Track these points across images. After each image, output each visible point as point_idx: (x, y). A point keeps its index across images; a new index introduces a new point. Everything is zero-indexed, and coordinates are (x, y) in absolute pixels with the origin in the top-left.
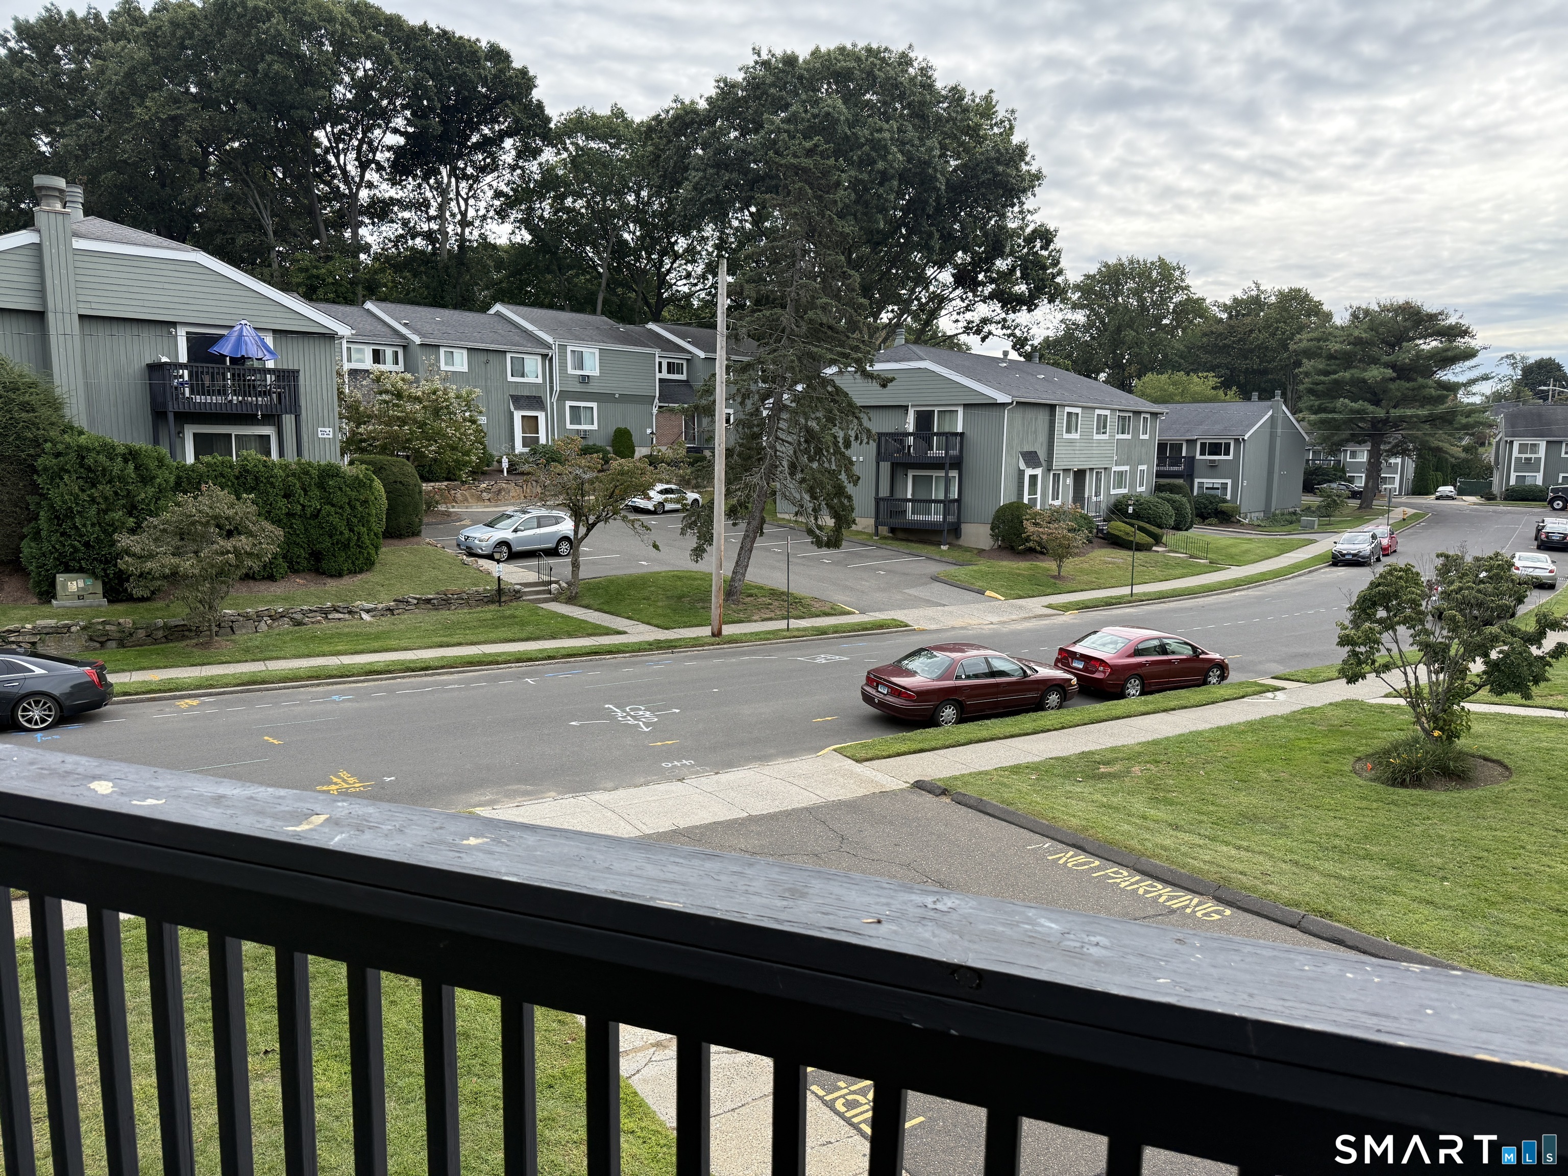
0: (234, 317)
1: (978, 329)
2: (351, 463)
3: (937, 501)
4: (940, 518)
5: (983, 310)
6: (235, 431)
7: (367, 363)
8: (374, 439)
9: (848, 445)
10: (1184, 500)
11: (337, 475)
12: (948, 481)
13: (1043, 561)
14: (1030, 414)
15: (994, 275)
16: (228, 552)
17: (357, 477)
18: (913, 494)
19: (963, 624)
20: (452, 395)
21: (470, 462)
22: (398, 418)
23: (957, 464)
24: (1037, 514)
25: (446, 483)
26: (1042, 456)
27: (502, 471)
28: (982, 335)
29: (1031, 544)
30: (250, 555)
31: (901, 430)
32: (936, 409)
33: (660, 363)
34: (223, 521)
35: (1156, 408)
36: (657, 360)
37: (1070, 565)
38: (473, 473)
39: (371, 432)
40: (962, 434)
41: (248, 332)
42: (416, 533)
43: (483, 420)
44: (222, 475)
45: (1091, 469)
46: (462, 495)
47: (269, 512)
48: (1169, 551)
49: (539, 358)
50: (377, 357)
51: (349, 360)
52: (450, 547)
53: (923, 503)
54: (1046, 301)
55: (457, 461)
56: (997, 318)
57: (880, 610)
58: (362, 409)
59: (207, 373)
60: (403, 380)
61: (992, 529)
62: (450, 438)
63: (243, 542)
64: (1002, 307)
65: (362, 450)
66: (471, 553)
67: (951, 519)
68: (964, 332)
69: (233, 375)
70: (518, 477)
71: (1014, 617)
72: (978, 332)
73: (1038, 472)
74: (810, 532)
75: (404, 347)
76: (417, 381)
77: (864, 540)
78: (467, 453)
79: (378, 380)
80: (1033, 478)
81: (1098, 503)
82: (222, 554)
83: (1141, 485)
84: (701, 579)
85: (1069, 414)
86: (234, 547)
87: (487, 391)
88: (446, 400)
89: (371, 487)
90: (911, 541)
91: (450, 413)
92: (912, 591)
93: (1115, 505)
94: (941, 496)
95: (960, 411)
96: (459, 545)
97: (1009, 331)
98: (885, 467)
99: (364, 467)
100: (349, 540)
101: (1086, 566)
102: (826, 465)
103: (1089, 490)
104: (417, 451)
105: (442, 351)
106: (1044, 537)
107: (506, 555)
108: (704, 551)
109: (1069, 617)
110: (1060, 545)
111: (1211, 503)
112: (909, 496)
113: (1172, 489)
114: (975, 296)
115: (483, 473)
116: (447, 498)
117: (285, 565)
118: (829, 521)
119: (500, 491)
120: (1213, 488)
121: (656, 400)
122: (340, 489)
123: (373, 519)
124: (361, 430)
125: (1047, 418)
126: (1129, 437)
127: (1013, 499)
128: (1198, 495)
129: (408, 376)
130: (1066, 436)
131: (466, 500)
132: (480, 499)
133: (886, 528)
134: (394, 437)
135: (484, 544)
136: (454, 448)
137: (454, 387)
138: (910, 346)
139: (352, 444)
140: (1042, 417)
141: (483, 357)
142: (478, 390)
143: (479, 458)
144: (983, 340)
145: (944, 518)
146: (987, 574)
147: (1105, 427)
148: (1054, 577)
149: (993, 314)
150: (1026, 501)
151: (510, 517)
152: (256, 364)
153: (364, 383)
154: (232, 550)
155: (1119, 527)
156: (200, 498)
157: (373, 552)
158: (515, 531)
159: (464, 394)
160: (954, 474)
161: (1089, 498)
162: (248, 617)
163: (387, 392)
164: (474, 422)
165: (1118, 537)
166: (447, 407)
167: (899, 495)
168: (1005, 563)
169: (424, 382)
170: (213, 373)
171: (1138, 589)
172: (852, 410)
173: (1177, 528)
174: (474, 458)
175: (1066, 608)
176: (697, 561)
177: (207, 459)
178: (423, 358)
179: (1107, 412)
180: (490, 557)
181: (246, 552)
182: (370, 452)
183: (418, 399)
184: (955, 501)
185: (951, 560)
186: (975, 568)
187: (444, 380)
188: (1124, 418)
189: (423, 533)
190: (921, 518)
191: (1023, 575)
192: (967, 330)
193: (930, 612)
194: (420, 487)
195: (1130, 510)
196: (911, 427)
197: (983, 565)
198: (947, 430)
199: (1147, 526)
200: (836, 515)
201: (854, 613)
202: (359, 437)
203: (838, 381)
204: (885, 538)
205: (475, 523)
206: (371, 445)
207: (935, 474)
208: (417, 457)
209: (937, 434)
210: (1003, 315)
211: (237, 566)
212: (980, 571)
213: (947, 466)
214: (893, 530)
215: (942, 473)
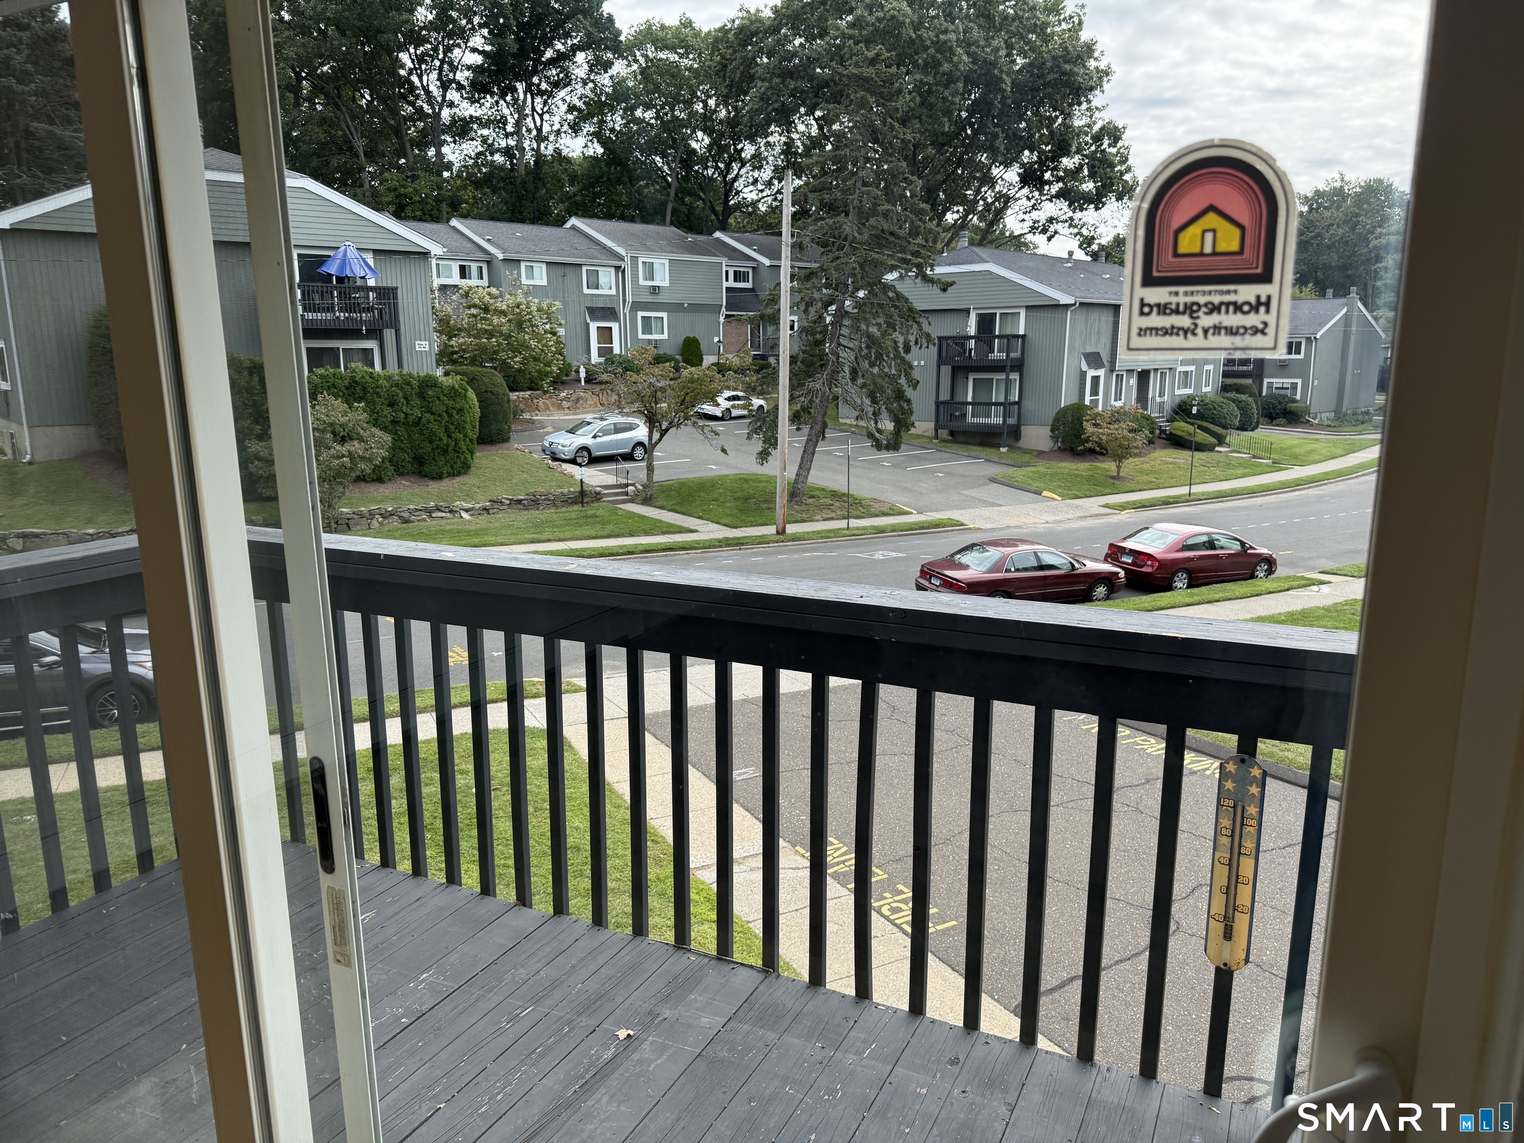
0: (339, 239)
1: (1044, 228)
2: (447, 374)
3: (996, 404)
4: (1000, 421)
5: (1050, 209)
6: (342, 345)
7: (455, 279)
8: (464, 351)
9: (907, 349)
10: (1251, 400)
11: (435, 386)
12: (1008, 383)
13: (1102, 462)
14: (1095, 315)
15: (1062, 174)
16: (343, 456)
17: (453, 387)
18: (974, 397)
19: (1018, 524)
20: (534, 308)
21: (551, 372)
22: (486, 331)
23: (1018, 366)
24: (1097, 414)
25: (529, 393)
26: (1105, 357)
27: (580, 381)
28: (1048, 234)
29: (1089, 445)
30: (362, 458)
31: (963, 334)
32: (998, 312)
33: (727, 272)
34: (338, 428)
36: (724, 269)
37: (1130, 465)
38: (554, 382)
39: (462, 344)
40: (1024, 337)
41: (352, 253)
42: (506, 440)
43: (561, 331)
44: (334, 386)
45: (1156, 370)
46: (544, 403)
47: (376, 420)
48: (1232, 452)
49: (613, 270)
50: (464, 272)
51: (439, 276)
52: (536, 452)
53: (983, 405)
54: (1114, 199)
55: (539, 371)
56: (1065, 217)
57: (937, 510)
58: (452, 322)
59: (317, 292)
60: (489, 294)
61: (1052, 431)
62: (533, 350)
63: (356, 447)
64: (1070, 206)
65: (454, 362)
66: (555, 459)
67: (1011, 421)
68: (1030, 232)
69: (340, 293)
70: (594, 386)
71: (1070, 516)
72: (1044, 231)
73: (1101, 373)
74: (870, 435)
75: (488, 262)
76: (501, 296)
77: (922, 442)
78: (548, 364)
79: (466, 295)
80: (1096, 379)
81: (1161, 405)
82: (338, 457)
83: (1207, 385)
84: (766, 482)
86: (349, 451)
87: (565, 304)
88: (529, 313)
89: (465, 396)
90: (971, 444)
91: (533, 326)
92: (970, 492)
93: (1180, 406)
94: (1002, 399)
95: (1023, 313)
96: (544, 451)
97: (1076, 230)
98: (946, 370)
99: (458, 377)
100: (448, 445)
101: (1146, 466)
102: (886, 370)
103: (1153, 391)
104: (504, 362)
105: (523, 265)
106: (1104, 437)
107: (586, 460)
108: (769, 454)
109: (1125, 516)
110: (1120, 446)
111: (1280, 403)
112: (970, 399)
113: (1239, 389)
114: (1041, 194)
115: (563, 383)
116: (530, 406)
117: (392, 468)
118: (888, 425)
119: (578, 400)
120: (1283, 388)
121: (723, 309)
122: (439, 398)
123: (468, 426)
124: (453, 343)
125: (1111, 319)
127: (1074, 400)
128: (1267, 396)
129: (494, 290)
131: (548, 408)
132: (560, 407)
133: (946, 431)
134: (483, 349)
135: (566, 449)
136: (536, 359)
137: (536, 301)
138: (974, 248)
139: (446, 356)
140: (1107, 318)
141: (560, 271)
142: (557, 303)
143: (559, 369)
144: (1049, 239)
145: (1004, 421)
146: (1045, 475)
148: (1113, 478)
149: (1060, 213)
150: (1087, 402)
151: (589, 423)
152: (359, 283)
153: (454, 297)
154: (346, 454)
155: (1182, 427)
156: (317, 407)
157: (469, 457)
158: (595, 437)
159: (545, 307)
160: (1015, 376)
161: (1154, 398)
162: (361, 515)
163: (475, 306)
164: (554, 334)
165: (1181, 437)
166: (530, 320)
167: (959, 398)
168: (1064, 464)
169: (508, 296)
170: (322, 292)
171: (1198, 489)
172: (912, 315)
173: (1242, 428)
174: (555, 369)
175: (1122, 507)
176: (762, 464)
177: (320, 371)
178: (506, 273)
180: (573, 461)
181: (359, 456)
182: (461, 364)
183: (503, 313)
184: (1015, 403)
185: (1009, 462)
186: (1033, 469)
187: (526, 294)
189: (511, 440)
190: (981, 420)
191: (1082, 476)
192: (1033, 229)
193: (987, 511)
194: (508, 396)
195: (1194, 410)
196: (972, 330)
197: (1042, 467)
198: (1008, 332)
199: (1211, 426)
200: (897, 420)
201: (911, 513)
202: (451, 349)
203: (900, 287)
204: (944, 441)
205: (557, 430)
206: (461, 357)
207: (996, 376)
208: (504, 367)
209: (998, 337)
210: (1071, 214)
211: (352, 469)
212: (1039, 472)
213: (1008, 368)
214: (952, 433)
215: (1002, 376)
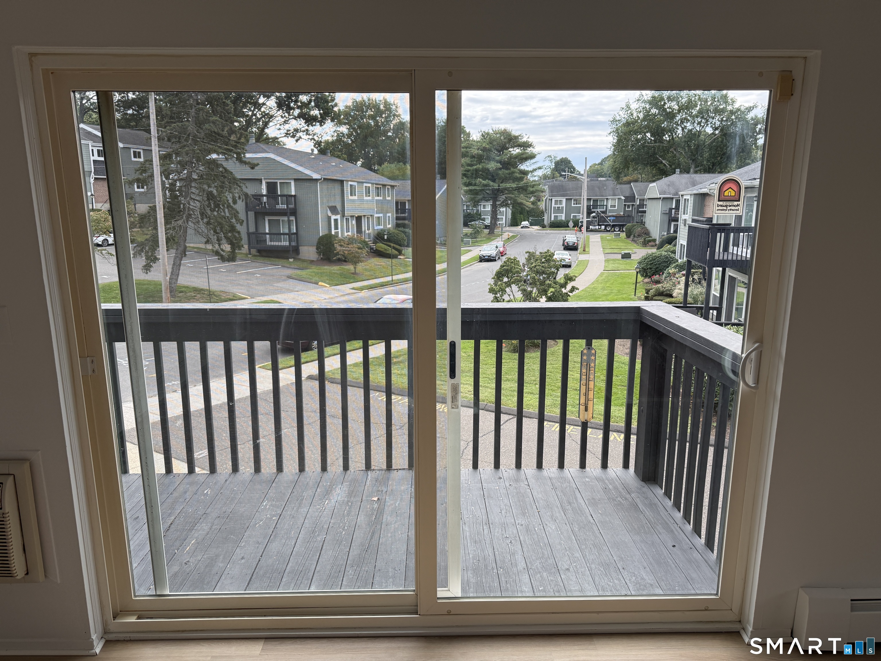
1: (293, 134)
3: (284, 234)
4: (287, 243)
9: (235, 202)
10: (410, 231)
12: (289, 222)
13: (346, 265)
14: (331, 185)
15: (299, 104)
18: (269, 230)
19: (310, 301)
23: (294, 212)
24: (341, 240)
26: (339, 208)
28: (296, 138)
29: (340, 256)
31: (259, 193)
32: (279, 181)
33: (92, 150)
35: (393, 183)
36: (91, 148)
37: (360, 267)
40: (295, 196)
45: (364, 216)
48: (406, 258)
53: (276, 235)
54: (329, 121)
56: (303, 129)
57: (263, 296)
61: (317, 249)
64: (306, 123)
67: (294, 244)
71: (336, 295)
72: (293, 136)
73: (338, 217)
74: (217, 253)
77: (245, 257)
80: (336, 221)
81: (369, 234)
83: (389, 224)
85: (351, 185)
90: (272, 257)
92: (280, 285)
93: (378, 235)
94: (286, 231)
95: (293, 183)
97: (311, 137)
98: (251, 214)
101: (368, 267)
102: (223, 214)
103: (364, 227)
106: (346, 252)
108: (151, 266)
109: (364, 293)
110: (355, 257)
112: (267, 231)
113: (404, 226)
118: (227, 247)
121: (92, 174)
125: (340, 188)
126: (381, 198)
127: (326, 232)
130: (350, 198)
133: (255, 250)
138: (259, 144)
140: (337, 186)
144: (297, 141)
145: (290, 243)
146: (318, 273)
147: (369, 193)
148: (353, 273)
149: (301, 126)
150: (333, 233)
155: (381, 246)
160: (292, 218)
161: (365, 231)
165: (380, 251)
167: (261, 231)
168: (326, 267)
171: (395, 278)
172: (235, 181)
175: (361, 289)
176: (147, 273)
179: (370, 185)
184: (294, 234)
185: (296, 267)
186: (311, 270)
188: (378, 188)
190: (276, 244)
191: (337, 273)
192: (287, 134)
193: (292, 295)
195: (386, 237)
196: (264, 192)
197: (314, 269)
198: (286, 193)
199: (394, 245)
200: (231, 243)
201: (247, 298)
203: (225, 164)
204: (255, 256)
207: (281, 218)
209: (281, 196)
210: (307, 127)
212: (314, 272)
213: (289, 214)
214: (259, 251)
215: (286, 218)
